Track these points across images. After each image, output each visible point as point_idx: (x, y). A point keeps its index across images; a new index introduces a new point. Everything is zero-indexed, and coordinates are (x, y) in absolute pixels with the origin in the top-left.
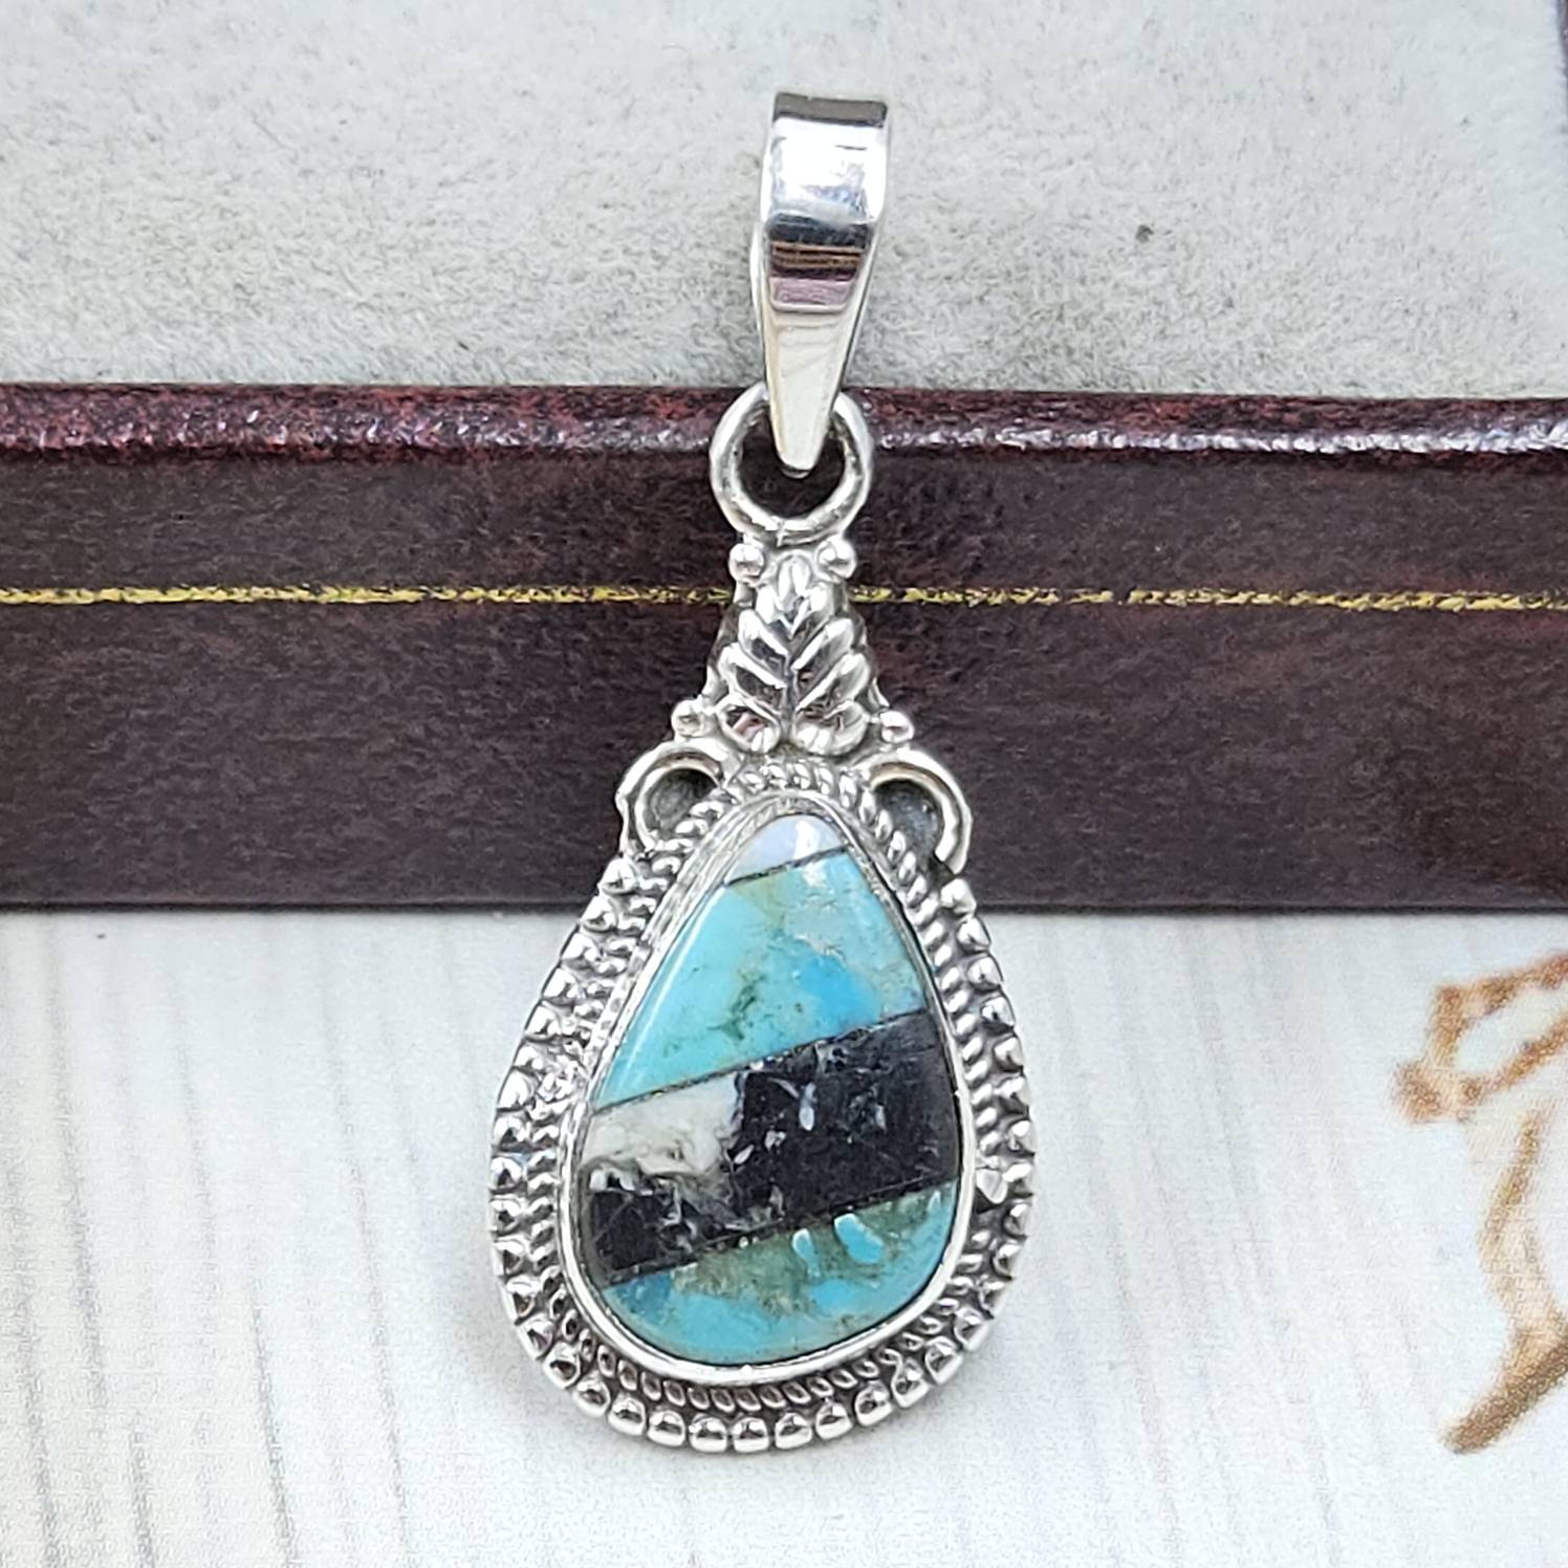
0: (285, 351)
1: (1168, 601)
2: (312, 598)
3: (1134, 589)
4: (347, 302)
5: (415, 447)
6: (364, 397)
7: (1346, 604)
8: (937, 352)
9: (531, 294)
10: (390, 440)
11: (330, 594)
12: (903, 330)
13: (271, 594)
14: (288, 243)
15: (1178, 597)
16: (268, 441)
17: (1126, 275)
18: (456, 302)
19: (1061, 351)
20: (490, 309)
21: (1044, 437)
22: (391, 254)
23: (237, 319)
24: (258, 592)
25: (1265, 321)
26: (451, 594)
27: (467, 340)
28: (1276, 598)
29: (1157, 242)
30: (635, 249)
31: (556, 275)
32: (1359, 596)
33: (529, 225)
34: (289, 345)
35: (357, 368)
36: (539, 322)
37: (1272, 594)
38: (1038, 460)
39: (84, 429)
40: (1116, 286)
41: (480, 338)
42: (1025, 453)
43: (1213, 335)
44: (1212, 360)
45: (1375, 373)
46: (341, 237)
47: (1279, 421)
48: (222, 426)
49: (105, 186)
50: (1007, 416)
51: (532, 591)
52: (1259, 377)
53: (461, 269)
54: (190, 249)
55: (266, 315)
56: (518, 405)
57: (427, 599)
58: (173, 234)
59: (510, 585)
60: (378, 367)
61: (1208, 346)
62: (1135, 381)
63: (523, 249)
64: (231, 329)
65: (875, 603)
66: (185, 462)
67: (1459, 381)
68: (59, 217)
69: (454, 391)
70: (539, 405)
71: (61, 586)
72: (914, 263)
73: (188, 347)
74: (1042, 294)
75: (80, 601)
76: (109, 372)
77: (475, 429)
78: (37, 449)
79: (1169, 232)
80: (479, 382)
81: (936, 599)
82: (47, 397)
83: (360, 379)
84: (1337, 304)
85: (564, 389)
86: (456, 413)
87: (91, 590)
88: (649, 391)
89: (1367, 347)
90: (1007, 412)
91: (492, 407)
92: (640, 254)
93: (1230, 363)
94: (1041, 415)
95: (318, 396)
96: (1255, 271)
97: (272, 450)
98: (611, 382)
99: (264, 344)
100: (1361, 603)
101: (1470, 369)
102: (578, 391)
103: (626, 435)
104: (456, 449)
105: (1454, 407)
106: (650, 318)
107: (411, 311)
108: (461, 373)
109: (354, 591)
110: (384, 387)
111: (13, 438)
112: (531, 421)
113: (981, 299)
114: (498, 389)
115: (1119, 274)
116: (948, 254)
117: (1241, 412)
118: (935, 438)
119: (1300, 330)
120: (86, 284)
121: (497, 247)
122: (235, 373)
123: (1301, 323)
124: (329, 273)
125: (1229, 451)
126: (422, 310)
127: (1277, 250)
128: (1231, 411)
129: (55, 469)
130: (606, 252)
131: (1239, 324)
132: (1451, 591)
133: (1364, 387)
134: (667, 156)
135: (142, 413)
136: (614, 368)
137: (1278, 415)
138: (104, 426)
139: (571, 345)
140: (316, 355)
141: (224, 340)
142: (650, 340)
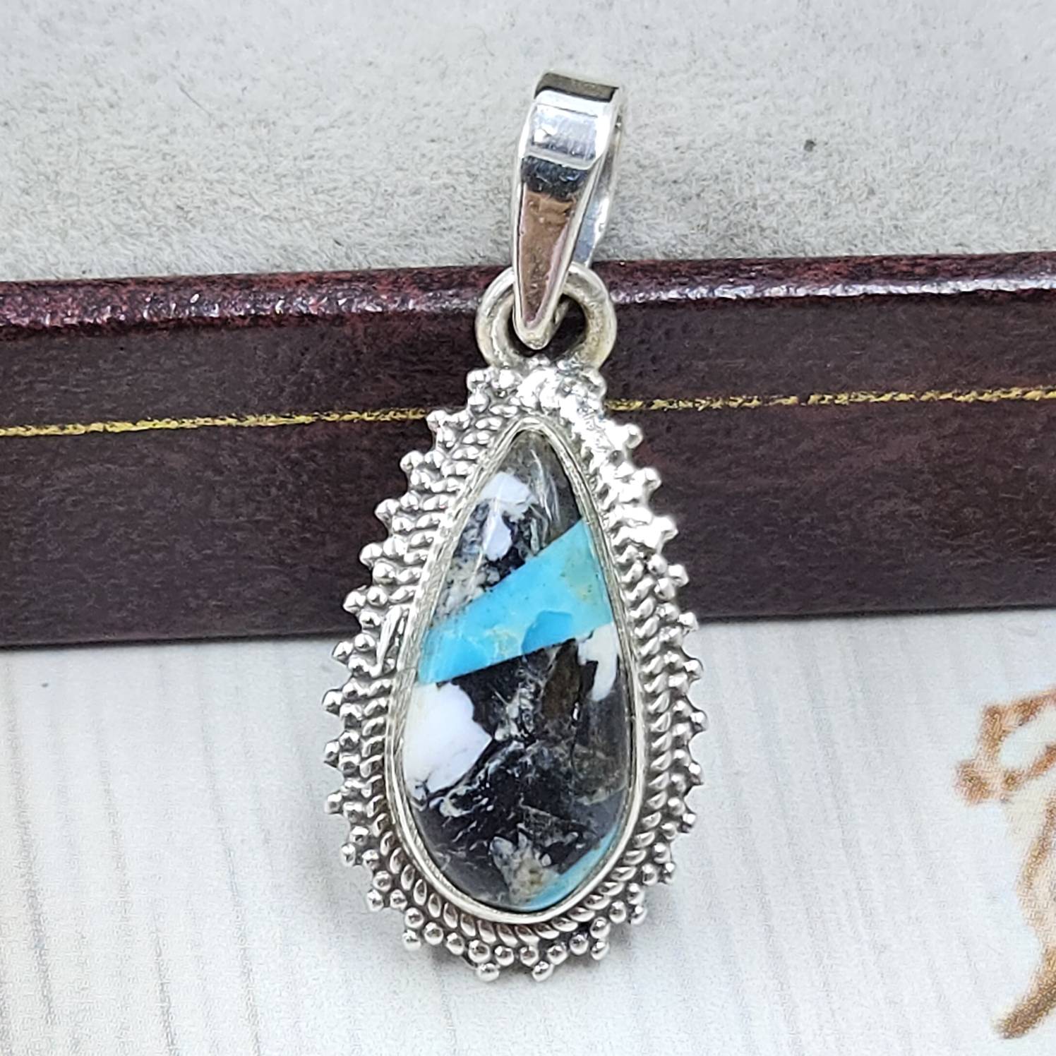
0: (214, 251)
1: (837, 402)
2: (239, 424)
3: (813, 394)
4: (255, 215)
5: (309, 315)
6: (271, 281)
7: (961, 398)
8: (670, 234)
9: (383, 204)
10: (291, 311)
11: (251, 421)
12: (645, 219)
13: (209, 422)
14: (213, 176)
15: (843, 398)
16: (205, 315)
17: (799, 175)
18: (331, 213)
19: (756, 230)
20: (356, 217)
21: (747, 291)
22: (284, 180)
23: (178, 231)
24: (201, 421)
25: (898, 203)
26: (335, 417)
27: (342, 239)
28: (912, 396)
29: (819, 150)
30: (455, 170)
31: (401, 191)
32: (968, 393)
33: (380, 157)
34: (217, 247)
35: (264, 262)
36: (390, 224)
37: (909, 393)
38: (745, 306)
39: (77, 312)
40: (792, 183)
41: (348, 237)
42: (736, 301)
43: (861, 214)
44: (862, 232)
45: (975, 236)
46: (248, 171)
47: (912, 272)
48: (173, 306)
49: (80, 140)
50: (721, 277)
51: (391, 413)
52: (894, 242)
53: (335, 189)
54: (143, 183)
55: (199, 227)
56: (380, 284)
57: (319, 420)
58: (131, 173)
59: (378, 409)
60: (278, 260)
61: (859, 222)
62: (808, 248)
63: (378, 174)
64: (175, 237)
65: (632, 411)
66: (148, 332)
67: (1035, 240)
68: (50, 163)
69: (334, 276)
70: (395, 282)
71: (63, 423)
72: (651, 172)
73: (145, 250)
74: (740, 190)
75: (76, 432)
76: (90, 271)
77: (350, 301)
78: (44, 327)
79: (826, 144)
80: (351, 268)
81: (675, 406)
82: (50, 291)
83: (266, 269)
84: (948, 189)
85: (410, 270)
86: (337, 291)
87: (83, 424)
88: (471, 269)
89: (969, 218)
90: (722, 274)
91: (362, 286)
92: (458, 174)
93: (874, 233)
94: (746, 275)
95: (240, 282)
96: (888, 169)
97: (209, 320)
98: (444, 264)
99: (198, 247)
100: (971, 397)
101: (1041, 231)
102: (420, 271)
103: (456, 301)
104: (338, 315)
105: (1033, 258)
106: (467, 218)
107: (301, 220)
108: (337, 262)
109: (268, 417)
110: (285, 274)
111: (27, 320)
112: (390, 294)
113: (698, 195)
114: (364, 271)
115: (793, 174)
116: (673, 165)
117: (886, 268)
118: (673, 294)
119: (922, 208)
120: (73, 210)
121: (359, 173)
122: (180, 269)
123: (922, 203)
124: (241, 196)
125: (878, 295)
126: (308, 219)
127: (903, 153)
128: (877, 266)
129: (57, 341)
130: (435, 173)
131: (878, 206)
132: (1034, 386)
133: (968, 247)
134: (474, 104)
135: (117, 299)
136: (442, 254)
137: (909, 269)
138: (90, 309)
139: (413, 239)
140: (235, 253)
141: (170, 245)
142: (469, 234)
